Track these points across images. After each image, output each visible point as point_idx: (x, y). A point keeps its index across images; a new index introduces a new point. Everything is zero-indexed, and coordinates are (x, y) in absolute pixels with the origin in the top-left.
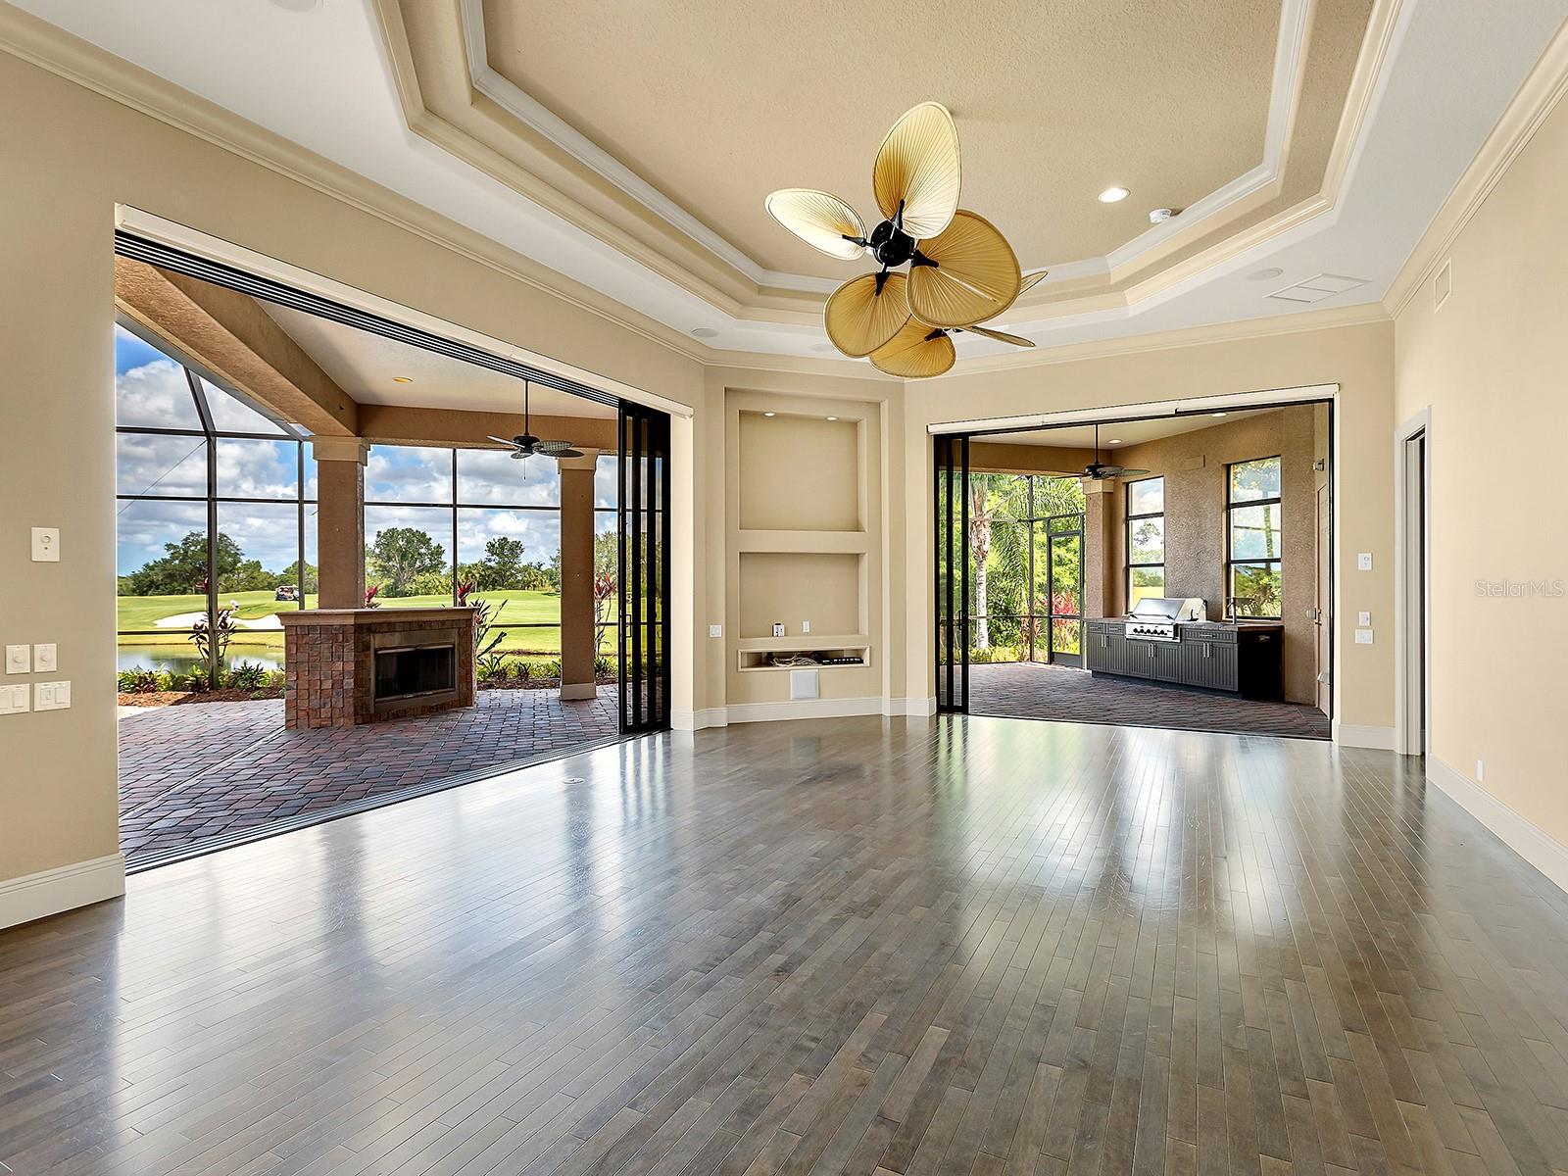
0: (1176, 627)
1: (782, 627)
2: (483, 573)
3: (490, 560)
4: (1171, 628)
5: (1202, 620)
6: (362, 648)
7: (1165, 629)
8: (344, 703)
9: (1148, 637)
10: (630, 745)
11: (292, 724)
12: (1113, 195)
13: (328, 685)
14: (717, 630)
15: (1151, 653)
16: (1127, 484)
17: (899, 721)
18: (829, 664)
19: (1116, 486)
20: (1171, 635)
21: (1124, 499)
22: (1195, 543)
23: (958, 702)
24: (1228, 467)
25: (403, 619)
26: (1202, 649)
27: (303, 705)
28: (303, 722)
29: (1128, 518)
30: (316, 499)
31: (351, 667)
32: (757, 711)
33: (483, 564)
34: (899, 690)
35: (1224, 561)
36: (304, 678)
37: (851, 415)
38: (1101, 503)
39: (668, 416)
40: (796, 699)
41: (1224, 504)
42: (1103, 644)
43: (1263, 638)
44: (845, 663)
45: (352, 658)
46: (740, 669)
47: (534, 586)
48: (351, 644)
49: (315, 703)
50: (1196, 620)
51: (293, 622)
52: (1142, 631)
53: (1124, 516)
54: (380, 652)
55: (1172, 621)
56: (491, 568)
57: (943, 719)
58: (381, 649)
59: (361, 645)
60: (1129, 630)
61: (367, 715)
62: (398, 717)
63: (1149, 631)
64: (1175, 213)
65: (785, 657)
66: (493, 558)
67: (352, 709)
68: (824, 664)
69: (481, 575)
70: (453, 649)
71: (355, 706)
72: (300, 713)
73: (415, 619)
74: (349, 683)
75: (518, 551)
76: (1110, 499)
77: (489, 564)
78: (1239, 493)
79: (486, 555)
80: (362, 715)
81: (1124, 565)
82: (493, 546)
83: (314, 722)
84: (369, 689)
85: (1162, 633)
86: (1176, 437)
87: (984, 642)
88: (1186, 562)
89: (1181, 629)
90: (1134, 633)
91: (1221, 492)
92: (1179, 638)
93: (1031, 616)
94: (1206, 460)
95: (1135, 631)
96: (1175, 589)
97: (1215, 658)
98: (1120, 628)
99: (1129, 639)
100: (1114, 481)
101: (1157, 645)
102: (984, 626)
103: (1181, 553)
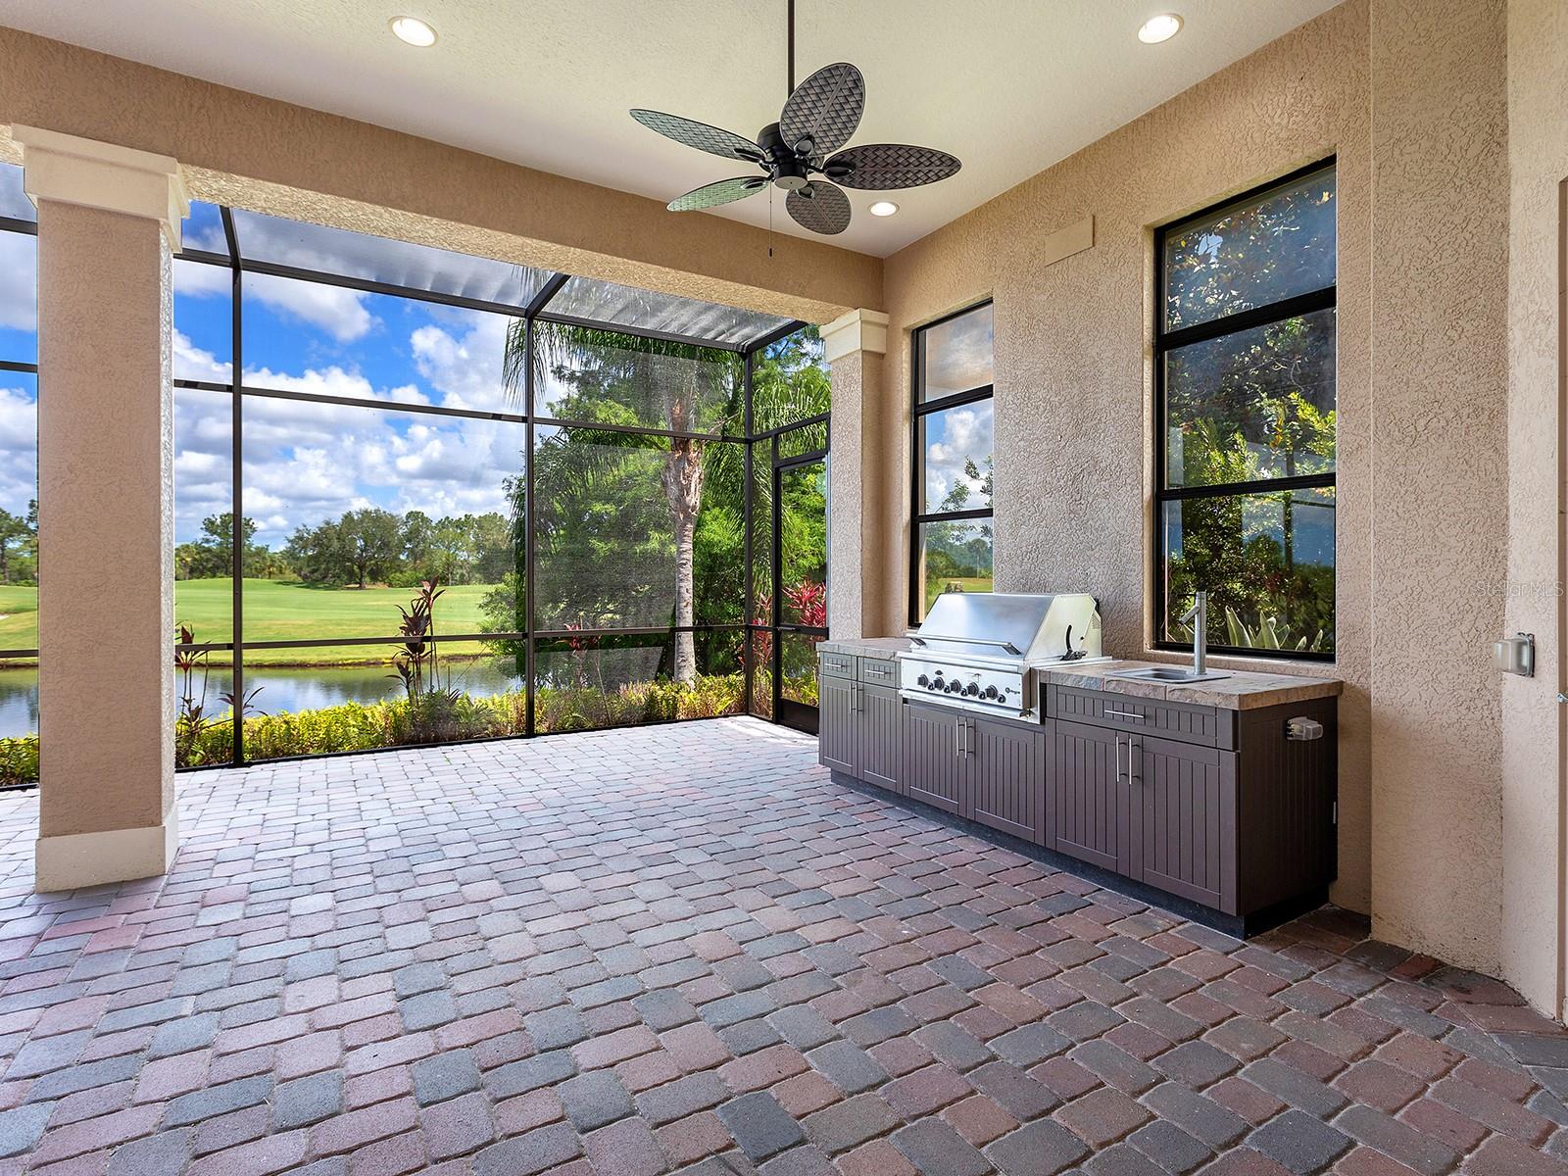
0: (1030, 676)
2: (197, 557)
3: (207, 541)
4: (1017, 683)
7: (1000, 682)
9: (954, 700)
15: (961, 739)
16: (915, 332)
19: (890, 341)
20: (1015, 700)
21: (906, 368)
22: (1070, 450)
26: (1108, 750)
29: (920, 409)
33: (198, 546)
35: (1148, 490)
38: (858, 376)
41: (1148, 335)
42: (853, 706)
47: (270, 573)
50: (1079, 655)
52: (939, 684)
53: (905, 405)
55: (1020, 662)
56: (209, 550)
60: (909, 677)
63: (955, 686)
66: (212, 538)
69: (195, 559)
75: (249, 531)
76: (877, 369)
77: (206, 545)
79: (201, 535)
81: (908, 514)
82: (213, 523)
85: (992, 692)
86: (1023, 188)
87: (688, 671)
88: (1046, 502)
89: (1043, 687)
90: (921, 688)
91: (1145, 306)
92: (1036, 710)
93: (747, 627)
94: (1099, 225)
95: (923, 681)
96: (1018, 568)
97: (1149, 793)
98: (891, 669)
99: (905, 701)
100: (887, 326)
101: (974, 722)
102: (687, 644)
103: (1032, 479)
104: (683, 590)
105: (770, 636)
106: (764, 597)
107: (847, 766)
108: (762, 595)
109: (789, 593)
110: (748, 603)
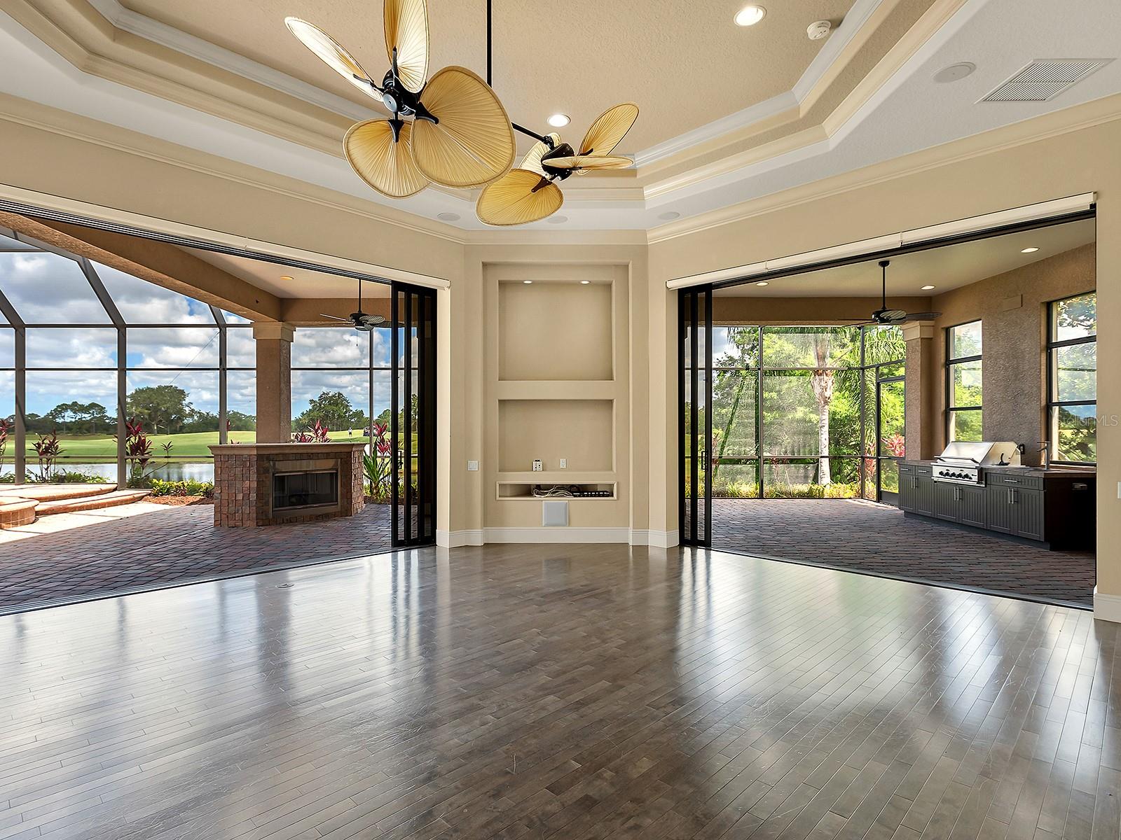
0: (982, 471)
1: (540, 463)
4: (977, 472)
5: (1016, 463)
6: (262, 471)
7: (970, 472)
8: (249, 510)
9: (954, 480)
10: (401, 554)
11: (218, 523)
12: (749, 16)
13: (240, 497)
14: (475, 465)
15: (956, 495)
16: (947, 330)
17: (642, 550)
18: (579, 496)
19: (935, 333)
20: (975, 479)
21: (943, 344)
22: (1013, 386)
23: (701, 535)
24: (1049, 306)
25: (295, 451)
26: (1007, 494)
27: (225, 510)
28: (224, 522)
29: (948, 362)
30: (255, 367)
31: (254, 485)
32: (511, 535)
34: (643, 523)
35: (1044, 403)
36: (225, 491)
37: (602, 277)
38: (919, 348)
39: (435, 291)
40: (547, 525)
41: (1044, 342)
42: (913, 484)
43: (1079, 486)
44: (599, 496)
45: (255, 479)
46: (498, 498)
48: (254, 469)
49: (232, 509)
50: (1007, 464)
51: (219, 452)
52: (947, 474)
53: (943, 360)
54: (277, 475)
55: (978, 465)
57: (687, 551)
58: (277, 473)
59: (261, 469)
60: (936, 471)
61: (264, 520)
62: (291, 522)
63: (954, 474)
64: (836, 23)
65: (541, 489)
67: (255, 515)
68: (575, 496)
70: (337, 473)
71: (257, 514)
72: (224, 516)
73: (305, 451)
74: (253, 496)
76: (928, 345)
78: (1063, 333)
80: (263, 519)
81: (943, 408)
83: (232, 523)
84: (268, 501)
85: (966, 476)
86: (994, 278)
87: (826, 479)
88: (1003, 405)
89: (986, 474)
90: (940, 476)
91: (1042, 332)
92: (984, 482)
93: (862, 457)
94: (1024, 298)
95: (941, 473)
96: (992, 432)
97: (1019, 505)
98: (930, 471)
99: (935, 482)
100: (933, 326)
101: (962, 488)
102: (825, 465)
103: (998, 396)
104: (823, 439)
105: (874, 462)
106: (870, 444)
107: (910, 509)
108: (869, 442)
109: (886, 442)
110: (860, 446)
